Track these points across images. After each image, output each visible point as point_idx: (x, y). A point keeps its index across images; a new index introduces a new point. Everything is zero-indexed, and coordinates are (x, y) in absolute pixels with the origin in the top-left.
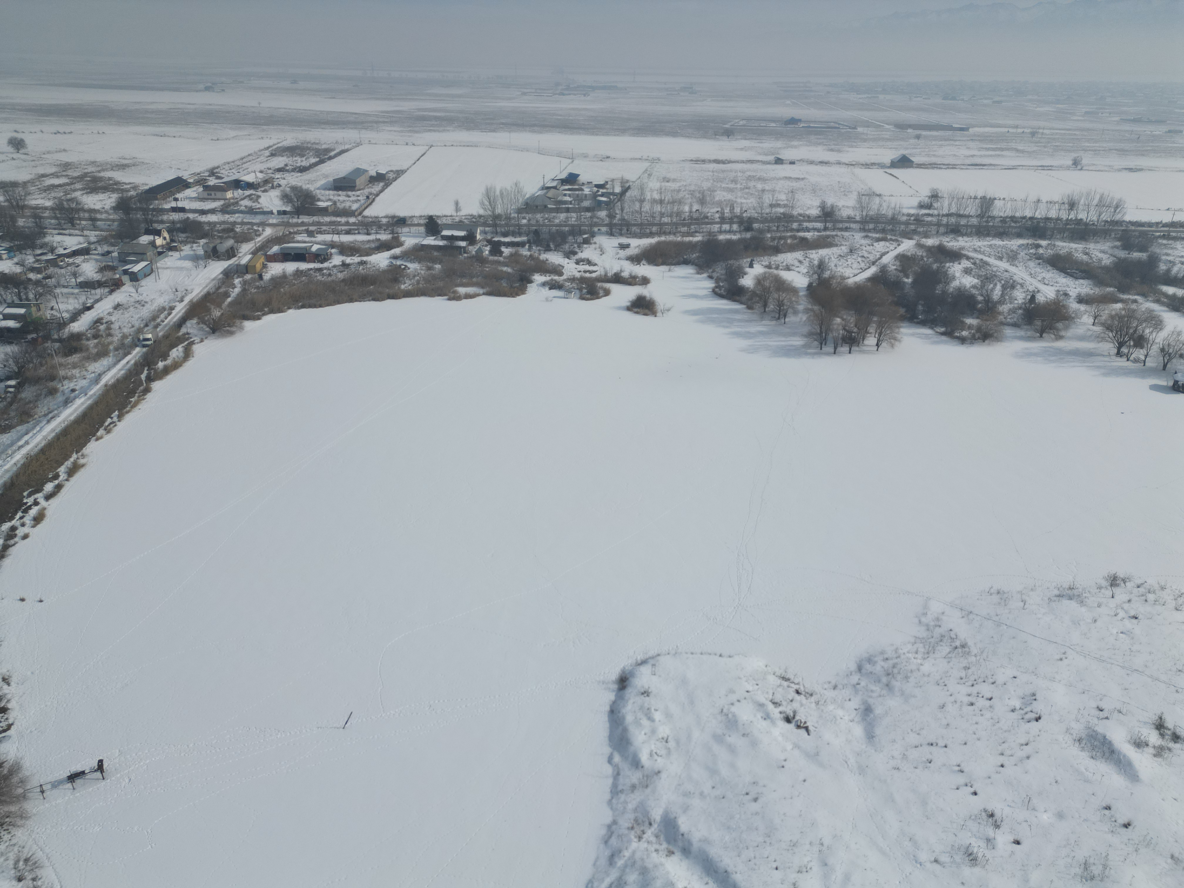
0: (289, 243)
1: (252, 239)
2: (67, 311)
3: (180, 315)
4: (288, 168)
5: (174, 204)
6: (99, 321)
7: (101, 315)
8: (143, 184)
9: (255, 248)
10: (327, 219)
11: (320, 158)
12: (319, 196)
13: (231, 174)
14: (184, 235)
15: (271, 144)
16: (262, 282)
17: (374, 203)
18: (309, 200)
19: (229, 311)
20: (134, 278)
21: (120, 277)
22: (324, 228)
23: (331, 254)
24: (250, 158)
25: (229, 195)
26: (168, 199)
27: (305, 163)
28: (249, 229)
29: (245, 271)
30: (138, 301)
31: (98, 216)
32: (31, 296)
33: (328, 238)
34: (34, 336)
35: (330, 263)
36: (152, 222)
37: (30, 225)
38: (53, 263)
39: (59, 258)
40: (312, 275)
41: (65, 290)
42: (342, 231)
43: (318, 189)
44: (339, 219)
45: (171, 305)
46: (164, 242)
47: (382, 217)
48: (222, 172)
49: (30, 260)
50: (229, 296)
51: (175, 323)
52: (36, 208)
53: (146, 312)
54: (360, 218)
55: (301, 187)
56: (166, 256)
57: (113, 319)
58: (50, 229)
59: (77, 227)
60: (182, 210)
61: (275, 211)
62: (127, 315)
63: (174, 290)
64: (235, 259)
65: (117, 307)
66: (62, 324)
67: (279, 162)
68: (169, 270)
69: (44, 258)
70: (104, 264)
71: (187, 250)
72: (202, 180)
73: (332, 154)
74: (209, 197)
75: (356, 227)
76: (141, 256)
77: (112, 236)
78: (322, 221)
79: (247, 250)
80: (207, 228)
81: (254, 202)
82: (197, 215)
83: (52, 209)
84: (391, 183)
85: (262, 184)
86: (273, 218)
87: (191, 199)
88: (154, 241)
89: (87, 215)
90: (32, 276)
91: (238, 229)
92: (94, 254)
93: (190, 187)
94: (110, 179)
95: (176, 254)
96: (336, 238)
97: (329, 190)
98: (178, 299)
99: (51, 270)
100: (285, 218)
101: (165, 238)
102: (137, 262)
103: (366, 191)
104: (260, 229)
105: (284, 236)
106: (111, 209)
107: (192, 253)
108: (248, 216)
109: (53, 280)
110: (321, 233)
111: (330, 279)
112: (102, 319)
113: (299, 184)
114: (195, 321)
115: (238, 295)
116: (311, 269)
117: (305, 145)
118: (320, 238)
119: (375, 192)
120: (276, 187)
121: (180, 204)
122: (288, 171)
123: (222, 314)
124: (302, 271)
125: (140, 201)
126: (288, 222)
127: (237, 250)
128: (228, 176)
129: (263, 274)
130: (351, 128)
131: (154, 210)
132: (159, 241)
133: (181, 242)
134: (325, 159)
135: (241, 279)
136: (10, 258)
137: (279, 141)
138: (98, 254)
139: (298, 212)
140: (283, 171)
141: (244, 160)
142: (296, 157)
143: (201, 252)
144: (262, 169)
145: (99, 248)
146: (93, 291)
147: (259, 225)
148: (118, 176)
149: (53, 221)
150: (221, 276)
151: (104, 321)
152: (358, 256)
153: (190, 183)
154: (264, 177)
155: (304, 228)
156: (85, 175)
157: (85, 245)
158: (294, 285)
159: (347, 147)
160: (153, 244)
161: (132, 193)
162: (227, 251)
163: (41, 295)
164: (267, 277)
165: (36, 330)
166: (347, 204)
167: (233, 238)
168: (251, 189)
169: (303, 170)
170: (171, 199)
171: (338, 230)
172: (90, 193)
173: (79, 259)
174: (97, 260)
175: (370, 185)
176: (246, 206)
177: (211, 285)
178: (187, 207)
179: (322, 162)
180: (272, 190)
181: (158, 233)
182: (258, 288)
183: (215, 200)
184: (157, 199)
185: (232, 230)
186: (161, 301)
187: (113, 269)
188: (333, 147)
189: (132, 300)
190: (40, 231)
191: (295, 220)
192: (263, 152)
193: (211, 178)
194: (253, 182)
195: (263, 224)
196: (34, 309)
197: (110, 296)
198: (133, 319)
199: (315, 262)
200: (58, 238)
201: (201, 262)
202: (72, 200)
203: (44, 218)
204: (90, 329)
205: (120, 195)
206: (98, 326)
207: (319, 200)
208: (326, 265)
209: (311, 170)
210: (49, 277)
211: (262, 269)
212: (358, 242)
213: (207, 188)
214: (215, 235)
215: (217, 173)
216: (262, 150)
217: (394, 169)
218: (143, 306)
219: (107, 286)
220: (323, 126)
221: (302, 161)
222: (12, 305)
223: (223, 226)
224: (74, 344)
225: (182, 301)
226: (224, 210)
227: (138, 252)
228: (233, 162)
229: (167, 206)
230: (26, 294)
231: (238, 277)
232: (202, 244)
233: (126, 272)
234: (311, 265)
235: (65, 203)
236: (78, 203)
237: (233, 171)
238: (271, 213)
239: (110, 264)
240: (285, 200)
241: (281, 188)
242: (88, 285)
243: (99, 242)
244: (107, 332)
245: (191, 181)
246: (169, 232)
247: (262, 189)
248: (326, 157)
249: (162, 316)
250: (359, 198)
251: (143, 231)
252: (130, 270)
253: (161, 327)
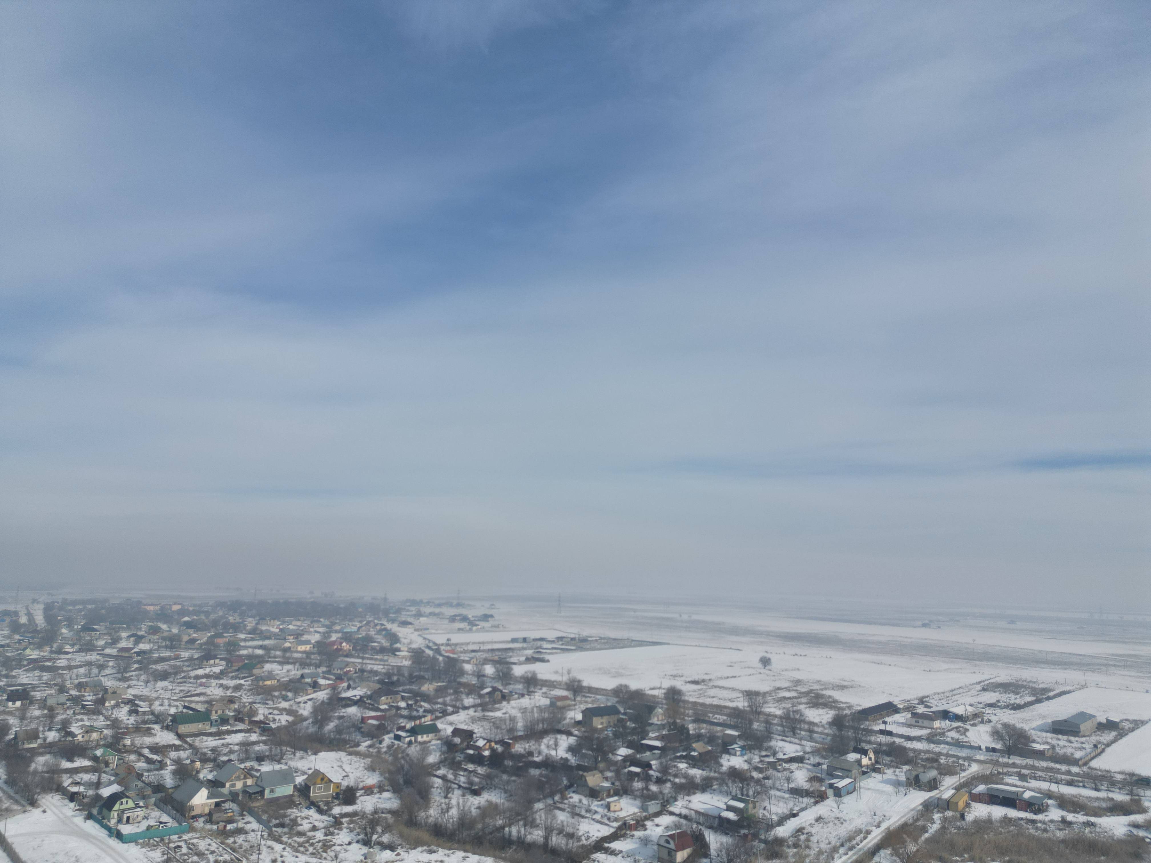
0: (997, 784)
1: (956, 773)
2: (776, 814)
3: (875, 841)
4: (999, 704)
5: (882, 727)
6: (800, 830)
7: (804, 825)
8: (857, 705)
9: (958, 783)
10: (1044, 764)
11: (1037, 697)
12: (1035, 738)
13: (940, 704)
14: (888, 759)
15: (984, 679)
16: (963, 823)
17: (1103, 754)
18: (1023, 740)
19: (925, 848)
20: (838, 793)
21: (826, 790)
22: (1039, 773)
23: (1048, 806)
24: (961, 690)
25: (936, 724)
26: (878, 722)
27: (1019, 701)
28: (953, 762)
29: (946, 807)
30: (838, 818)
31: (816, 729)
32: (751, 793)
33: (1044, 785)
34: (746, 831)
35: (1046, 816)
36: (861, 741)
37: (761, 729)
38: (773, 766)
39: (778, 761)
40: (1023, 825)
41: (778, 793)
42: (1062, 780)
43: (1034, 729)
44: (1058, 766)
45: (867, 828)
46: (869, 763)
47: (1115, 772)
48: (931, 701)
49: (756, 759)
50: (927, 832)
51: (869, 848)
52: (769, 715)
53: (844, 831)
54: (1085, 769)
55: (1014, 725)
56: (870, 777)
57: (813, 831)
58: (776, 734)
59: (797, 736)
60: (890, 733)
61: (983, 748)
62: (826, 830)
63: (873, 813)
64: (937, 791)
65: (819, 819)
66: (770, 826)
67: (991, 697)
68: (870, 792)
69: (767, 759)
70: (814, 774)
71: (889, 773)
72: (911, 707)
73: (1051, 694)
74: (917, 724)
75: (1080, 779)
76: (847, 772)
77: (824, 749)
78: (1037, 765)
79: (950, 784)
80: (912, 755)
81: (961, 735)
82: (903, 740)
83: (781, 717)
84: (1127, 734)
85: (970, 718)
86: (981, 754)
87: (899, 724)
88: (860, 760)
89: (806, 727)
90: (755, 775)
91: (943, 760)
92: (807, 764)
93: (899, 713)
94: (830, 697)
95: (879, 776)
96: (1054, 787)
97: (1047, 732)
98: (875, 824)
99: (771, 772)
100: (995, 756)
101: (870, 759)
102: (842, 778)
103: (1094, 739)
104: (966, 764)
105: (992, 775)
106: (827, 724)
107: (894, 777)
108: (954, 748)
109: (770, 781)
110: (1035, 778)
111: (1045, 835)
112: (803, 828)
113: (1012, 722)
114: (888, 851)
115: (936, 832)
116: (1022, 819)
117: (1020, 683)
118: (1034, 784)
119: (1105, 742)
120: (986, 722)
121: (888, 728)
122: (999, 707)
123: (918, 850)
124: (1010, 819)
125: (853, 720)
126: (997, 761)
127: (940, 783)
128: (937, 706)
129: (966, 814)
130: (1075, 670)
131: (864, 730)
132: (865, 761)
133: (885, 765)
134: (1043, 698)
135: (941, 815)
136: (742, 755)
137: (992, 677)
138: (810, 764)
139: (1009, 751)
140: (994, 707)
141: (955, 692)
142: (1009, 693)
143: (903, 778)
144: (973, 702)
145: (812, 759)
146: (801, 799)
147: (965, 759)
148: (837, 695)
149: (779, 728)
150: (920, 807)
151: (805, 831)
152: (1083, 815)
153: (899, 709)
154: (974, 711)
155: (1015, 770)
156: (811, 691)
157: (801, 754)
158: (1001, 833)
159: (1068, 688)
160: (859, 762)
161: (847, 712)
162: (929, 782)
163: (758, 793)
164: (970, 817)
165: (748, 827)
166: (1069, 751)
167: (937, 769)
168: (959, 721)
169: (1016, 707)
170: (881, 721)
171: (1056, 779)
172: (812, 707)
173: (794, 766)
174: (808, 770)
175: (1099, 733)
176: (952, 738)
177: (909, 815)
178: (894, 732)
179: (1038, 701)
180: (981, 725)
181: (865, 752)
182: (958, 828)
183: (922, 727)
184: (867, 720)
185: (937, 761)
186: (859, 822)
187: (821, 780)
188: (1052, 688)
189: (833, 815)
190: (768, 736)
191: (1005, 760)
192: (974, 686)
193: (919, 706)
194: (962, 715)
195: (970, 759)
196: (751, 806)
197: (814, 807)
198: (831, 835)
199: (1027, 811)
200: (781, 744)
201: (902, 789)
202: (797, 712)
203: (773, 724)
204: (792, 836)
205: (837, 712)
206: (799, 835)
207: (1034, 741)
208: (1040, 817)
209: (1026, 709)
210: (767, 778)
211: (964, 808)
212: (1083, 797)
213: (915, 715)
214: (919, 763)
215: (926, 702)
216: (973, 684)
217: (1131, 718)
218: (842, 823)
219: (813, 797)
220: (1042, 665)
221: (1016, 699)
222: (735, 798)
223: (927, 755)
224: (777, 849)
225: (878, 826)
226: (930, 739)
227: (845, 768)
228: (943, 693)
229: (876, 728)
230: (748, 790)
231: (938, 812)
232: (904, 770)
233: (831, 786)
234: (1023, 814)
235: (791, 713)
236: (801, 715)
237: (942, 701)
238: (979, 748)
239: (819, 775)
240: (996, 737)
241: (992, 724)
242: (797, 792)
243: (812, 752)
244: (806, 843)
245: (901, 706)
246: (876, 752)
247: (971, 723)
248: (1044, 696)
249: (858, 839)
250: (1084, 746)
251: (852, 748)
252: (835, 785)
253: (855, 850)
